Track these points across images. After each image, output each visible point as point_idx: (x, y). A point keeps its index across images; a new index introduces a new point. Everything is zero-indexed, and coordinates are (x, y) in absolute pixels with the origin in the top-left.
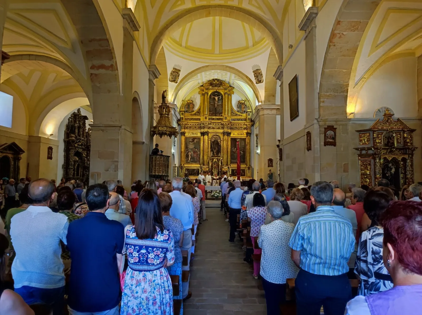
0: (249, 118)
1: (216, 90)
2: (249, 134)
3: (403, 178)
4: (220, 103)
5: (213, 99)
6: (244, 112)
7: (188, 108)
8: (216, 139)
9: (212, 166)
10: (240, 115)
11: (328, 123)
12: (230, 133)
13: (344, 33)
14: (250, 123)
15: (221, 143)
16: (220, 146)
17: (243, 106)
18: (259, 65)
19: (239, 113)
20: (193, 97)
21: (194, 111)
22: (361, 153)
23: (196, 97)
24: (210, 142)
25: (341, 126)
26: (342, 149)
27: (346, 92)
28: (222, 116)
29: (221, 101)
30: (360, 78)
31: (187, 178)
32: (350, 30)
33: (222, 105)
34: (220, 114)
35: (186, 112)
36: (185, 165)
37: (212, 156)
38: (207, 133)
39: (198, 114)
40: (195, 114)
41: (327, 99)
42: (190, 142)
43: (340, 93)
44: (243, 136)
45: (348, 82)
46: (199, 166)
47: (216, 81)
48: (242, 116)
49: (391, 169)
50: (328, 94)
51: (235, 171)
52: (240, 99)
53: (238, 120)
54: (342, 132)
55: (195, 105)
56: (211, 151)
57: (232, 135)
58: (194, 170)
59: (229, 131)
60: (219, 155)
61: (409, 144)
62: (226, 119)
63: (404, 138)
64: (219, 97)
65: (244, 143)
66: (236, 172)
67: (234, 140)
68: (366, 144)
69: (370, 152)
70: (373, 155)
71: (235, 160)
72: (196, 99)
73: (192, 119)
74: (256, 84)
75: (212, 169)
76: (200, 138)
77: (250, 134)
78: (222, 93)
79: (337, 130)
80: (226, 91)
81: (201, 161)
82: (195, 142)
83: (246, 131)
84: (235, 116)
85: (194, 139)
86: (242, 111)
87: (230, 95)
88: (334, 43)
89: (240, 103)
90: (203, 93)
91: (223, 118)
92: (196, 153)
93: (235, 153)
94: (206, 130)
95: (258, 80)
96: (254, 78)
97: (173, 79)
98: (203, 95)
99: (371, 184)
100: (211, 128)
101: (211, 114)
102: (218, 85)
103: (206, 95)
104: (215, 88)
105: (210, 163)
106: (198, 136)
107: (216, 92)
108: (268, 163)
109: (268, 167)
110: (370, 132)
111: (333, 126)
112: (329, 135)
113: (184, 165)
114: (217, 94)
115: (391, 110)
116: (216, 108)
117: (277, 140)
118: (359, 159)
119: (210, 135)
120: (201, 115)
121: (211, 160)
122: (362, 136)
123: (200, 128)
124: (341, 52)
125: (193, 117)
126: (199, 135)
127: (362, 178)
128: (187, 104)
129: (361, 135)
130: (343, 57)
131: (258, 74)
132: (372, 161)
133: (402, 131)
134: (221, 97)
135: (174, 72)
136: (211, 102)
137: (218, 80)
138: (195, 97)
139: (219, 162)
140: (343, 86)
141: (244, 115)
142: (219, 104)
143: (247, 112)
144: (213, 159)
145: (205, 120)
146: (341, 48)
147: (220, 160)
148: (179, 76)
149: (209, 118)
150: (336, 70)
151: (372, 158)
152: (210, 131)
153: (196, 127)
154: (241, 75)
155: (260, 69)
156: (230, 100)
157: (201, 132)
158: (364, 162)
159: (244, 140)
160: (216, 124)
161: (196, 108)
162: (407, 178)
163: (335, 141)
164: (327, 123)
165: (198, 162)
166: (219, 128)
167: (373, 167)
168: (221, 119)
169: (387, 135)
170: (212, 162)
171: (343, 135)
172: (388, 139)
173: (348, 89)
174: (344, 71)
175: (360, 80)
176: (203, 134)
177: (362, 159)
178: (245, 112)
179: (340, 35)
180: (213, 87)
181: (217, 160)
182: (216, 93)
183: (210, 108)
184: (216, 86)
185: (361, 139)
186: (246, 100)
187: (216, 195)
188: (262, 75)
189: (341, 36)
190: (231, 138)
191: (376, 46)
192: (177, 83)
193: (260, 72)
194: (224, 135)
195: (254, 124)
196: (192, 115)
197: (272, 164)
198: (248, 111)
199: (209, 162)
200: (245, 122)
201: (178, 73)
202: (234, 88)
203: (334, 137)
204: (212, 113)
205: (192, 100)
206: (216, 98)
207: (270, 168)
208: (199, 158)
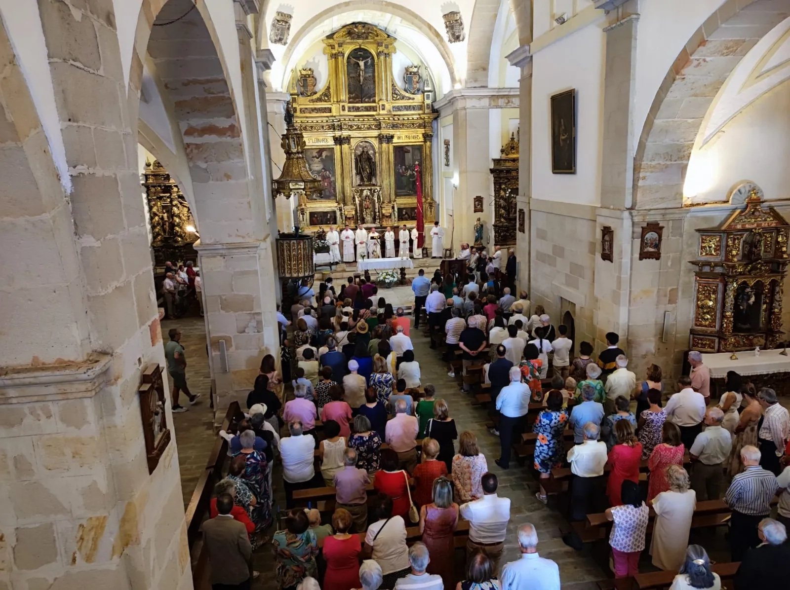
0: (428, 105)
1: (360, 45)
2: (427, 137)
3: (765, 311)
4: (370, 75)
5: (354, 64)
6: (418, 90)
7: (303, 86)
8: (365, 150)
9: (361, 205)
10: (410, 98)
11: (651, 218)
12: (392, 137)
13: (708, 59)
14: (432, 116)
15: (375, 157)
16: (375, 163)
17: (416, 79)
18: (457, 3)
19: (407, 95)
20: (311, 60)
21: (316, 93)
22: (701, 270)
23: (319, 61)
24: (353, 156)
25: (671, 221)
26: (669, 264)
27: (687, 158)
28: (374, 102)
29: (371, 70)
30: (715, 131)
31: (322, 241)
32: (720, 54)
33: (374, 77)
34: (370, 98)
35: (300, 96)
36: (308, 205)
37: (359, 185)
38: (348, 139)
39: (326, 98)
40: (319, 100)
41: (652, 172)
42: (313, 157)
43: (676, 161)
44: (417, 140)
45: (692, 141)
46: (336, 204)
47: (360, 27)
48: (413, 99)
49: (749, 298)
50: (653, 163)
51: (404, 211)
52: (408, 63)
53: (408, 108)
54: (671, 232)
55: (318, 80)
56: (357, 174)
57: (395, 140)
58: (326, 213)
59: (391, 132)
60: (373, 182)
61: (785, 256)
62: (383, 109)
63: (778, 243)
64: (367, 62)
65: (419, 155)
66: (406, 213)
67: (400, 151)
68: (712, 255)
69: (718, 270)
70: (722, 274)
71: (404, 189)
72: (318, 65)
73: (313, 110)
74: (448, 44)
75: (362, 211)
76: (333, 148)
77: (431, 136)
78: (374, 53)
79: (664, 232)
80: (381, 49)
81: (339, 196)
82: (324, 157)
83: (422, 131)
84: (401, 101)
85: (321, 151)
86: (414, 88)
87: (387, 55)
88: (684, 75)
89: (409, 73)
90: (334, 52)
91: (376, 107)
92: (327, 180)
93: (402, 176)
94: (345, 133)
95: (453, 35)
96: (445, 30)
97: (277, 36)
98: (335, 56)
99: (714, 324)
100: (355, 127)
101: (353, 98)
102: (364, 35)
103: (340, 58)
104: (358, 41)
105: (357, 199)
106: (329, 144)
107: (360, 49)
108: (475, 204)
109: (475, 212)
110: (722, 234)
111: (659, 224)
112: (650, 240)
113: (305, 205)
114: (362, 53)
115: (760, 190)
116: (361, 85)
117: (490, 159)
118: (696, 280)
119: (353, 142)
120: (332, 101)
121: (358, 192)
122: (706, 240)
123: (333, 128)
124: (692, 89)
125: (316, 106)
126: (331, 142)
127: (697, 314)
128: (301, 77)
129: (704, 237)
130: (693, 98)
131: (453, 22)
132: (721, 286)
133: (776, 231)
134: (370, 61)
135: (278, 21)
136: (351, 73)
137: (364, 24)
138: (316, 61)
139: (373, 196)
140: (683, 148)
141: (418, 98)
142: (367, 75)
143: (423, 92)
144: (362, 191)
145: (342, 113)
146: (693, 83)
147: (374, 192)
148: (289, 28)
149: (349, 108)
150: (676, 119)
151: (721, 281)
152: (353, 134)
153: (323, 127)
154: (416, 21)
155: (459, 13)
156: (388, 67)
157: (333, 137)
158: (705, 286)
159: (419, 148)
160: (364, 120)
161: (321, 86)
162: (774, 313)
163: (659, 249)
164: (648, 217)
165: (333, 198)
166: (369, 128)
167: (720, 296)
168: (374, 109)
169: (749, 240)
170: (360, 196)
171: (673, 238)
172: (751, 247)
173: (690, 153)
174: (690, 121)
175: (713, 135)
176: (339, 141)
177: (703, 281)
178: (420, 92)
179: (697, 62)
180: (353, 38)
181: (371, 193)
182: (359, 53)
183: (349, 85)
184: (359, 37)
185: (704, 245)
186: (420, 64)
187: (387, 281)
188: (461, 24)
189: (699, 63)
190: (394, 146)
191: (758, 75)
192: (287, 45)
193: (458, 18)
194: (381, 142)
195: (438, 117)
196: (313, 101)
197: (482, 206)
198: (426, 89)
199: (354, 198)
200: (420, 112)
201: (286, 22)
202: (396, 39)
203: (657, 242)
204: (354, 95)
205: (310, 70)
206: (362, 63)
207: (479, 214)
208: (335, 189)
